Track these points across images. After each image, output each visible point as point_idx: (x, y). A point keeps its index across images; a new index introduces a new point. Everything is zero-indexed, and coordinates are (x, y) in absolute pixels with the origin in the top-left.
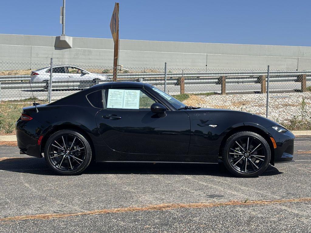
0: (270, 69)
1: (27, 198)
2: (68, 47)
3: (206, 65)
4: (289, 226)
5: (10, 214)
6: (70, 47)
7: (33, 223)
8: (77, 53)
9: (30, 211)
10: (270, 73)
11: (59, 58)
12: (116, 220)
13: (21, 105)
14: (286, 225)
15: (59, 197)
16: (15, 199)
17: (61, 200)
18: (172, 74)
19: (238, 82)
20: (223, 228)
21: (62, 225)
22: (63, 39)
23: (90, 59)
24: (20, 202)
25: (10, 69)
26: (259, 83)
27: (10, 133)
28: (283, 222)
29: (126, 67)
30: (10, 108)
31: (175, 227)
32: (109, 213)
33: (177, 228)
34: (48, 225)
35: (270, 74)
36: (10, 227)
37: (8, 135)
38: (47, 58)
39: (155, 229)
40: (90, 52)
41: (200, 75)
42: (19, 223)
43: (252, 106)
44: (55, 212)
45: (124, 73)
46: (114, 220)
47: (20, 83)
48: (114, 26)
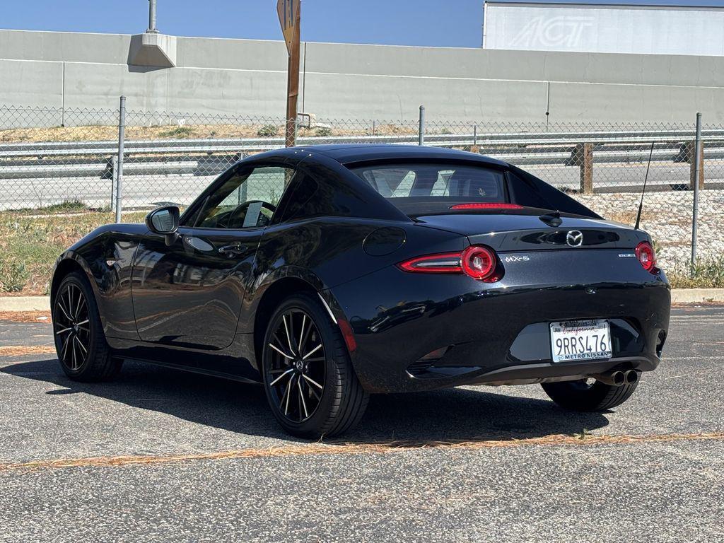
0: (703, 123)
1: (71, 426)
2: (164, 63)
3: (547, 114)
4: (670, 483)
5: (33, 457)
6: (169, 65)
7: (89, 472)
8: (190, 80)
9: (79, 453)
10: (704, 134)
11: (140, 95)
12: (275, 469)
13: (42, 220)
14: (663, 481)
15: (145, 426)
16: (45, 429)
17: (150, 432)
18: (450, 139)
19: (627, 160)
20: (517, 484)
21: (153, 477)
22: (152, 43)
23: (223, 97)
24: (55, 435)
25: (8, 124)
26: (686, 160)
27: (16, 291)
28: (657, 476)
29: (325, 117)
30: (12, 229)
31: (407, 481)
32: (259, 457)
33: (411, 483)
34: (121, 476)
35: (703, 138)
36: (36, 479)
37: (11, 296)
38: (106, 94)
39: (362, 485)
40: (225, 76)
41: (529, 141)
42: (55, 473)
43: (663, 225)
44: (136, 454)
45: (317, 136)
46: (270, 469)
47: (35, 163)
48: (288, 9)
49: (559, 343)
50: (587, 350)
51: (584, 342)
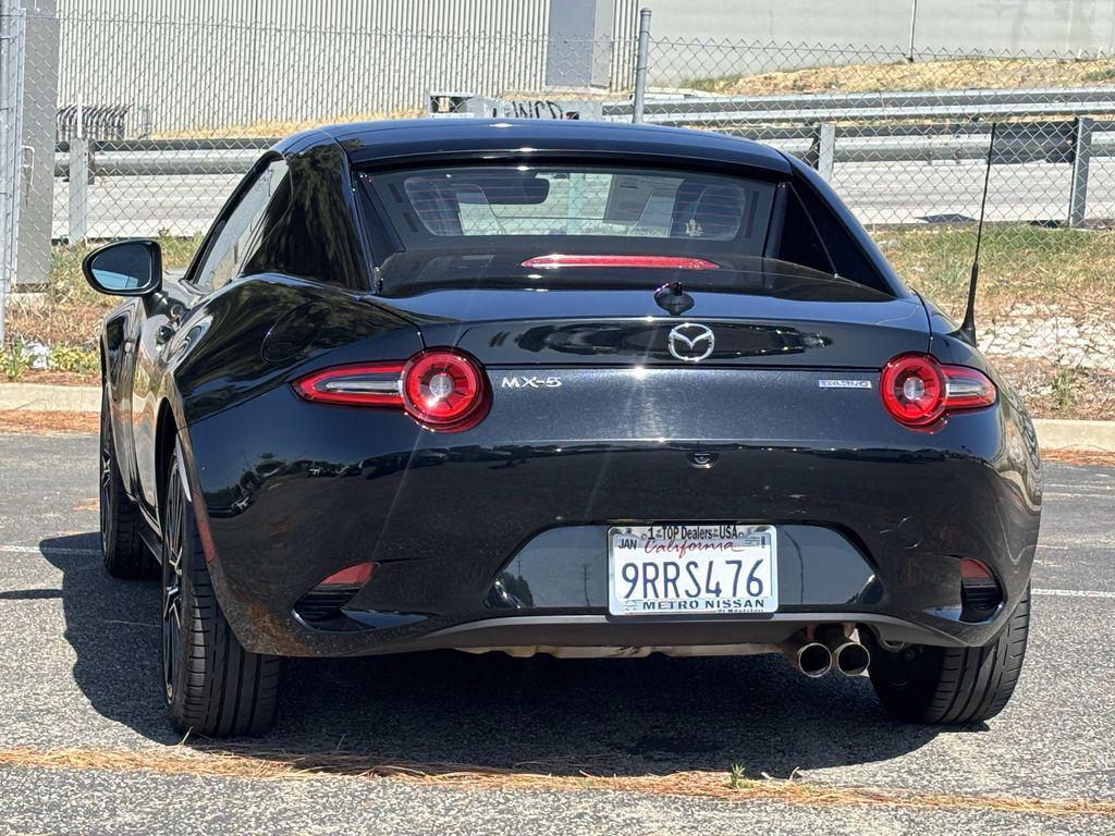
49: (631, 573)
50: (708, 591)
51: (701, 575)
